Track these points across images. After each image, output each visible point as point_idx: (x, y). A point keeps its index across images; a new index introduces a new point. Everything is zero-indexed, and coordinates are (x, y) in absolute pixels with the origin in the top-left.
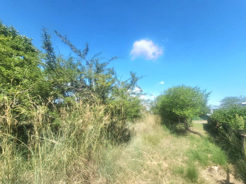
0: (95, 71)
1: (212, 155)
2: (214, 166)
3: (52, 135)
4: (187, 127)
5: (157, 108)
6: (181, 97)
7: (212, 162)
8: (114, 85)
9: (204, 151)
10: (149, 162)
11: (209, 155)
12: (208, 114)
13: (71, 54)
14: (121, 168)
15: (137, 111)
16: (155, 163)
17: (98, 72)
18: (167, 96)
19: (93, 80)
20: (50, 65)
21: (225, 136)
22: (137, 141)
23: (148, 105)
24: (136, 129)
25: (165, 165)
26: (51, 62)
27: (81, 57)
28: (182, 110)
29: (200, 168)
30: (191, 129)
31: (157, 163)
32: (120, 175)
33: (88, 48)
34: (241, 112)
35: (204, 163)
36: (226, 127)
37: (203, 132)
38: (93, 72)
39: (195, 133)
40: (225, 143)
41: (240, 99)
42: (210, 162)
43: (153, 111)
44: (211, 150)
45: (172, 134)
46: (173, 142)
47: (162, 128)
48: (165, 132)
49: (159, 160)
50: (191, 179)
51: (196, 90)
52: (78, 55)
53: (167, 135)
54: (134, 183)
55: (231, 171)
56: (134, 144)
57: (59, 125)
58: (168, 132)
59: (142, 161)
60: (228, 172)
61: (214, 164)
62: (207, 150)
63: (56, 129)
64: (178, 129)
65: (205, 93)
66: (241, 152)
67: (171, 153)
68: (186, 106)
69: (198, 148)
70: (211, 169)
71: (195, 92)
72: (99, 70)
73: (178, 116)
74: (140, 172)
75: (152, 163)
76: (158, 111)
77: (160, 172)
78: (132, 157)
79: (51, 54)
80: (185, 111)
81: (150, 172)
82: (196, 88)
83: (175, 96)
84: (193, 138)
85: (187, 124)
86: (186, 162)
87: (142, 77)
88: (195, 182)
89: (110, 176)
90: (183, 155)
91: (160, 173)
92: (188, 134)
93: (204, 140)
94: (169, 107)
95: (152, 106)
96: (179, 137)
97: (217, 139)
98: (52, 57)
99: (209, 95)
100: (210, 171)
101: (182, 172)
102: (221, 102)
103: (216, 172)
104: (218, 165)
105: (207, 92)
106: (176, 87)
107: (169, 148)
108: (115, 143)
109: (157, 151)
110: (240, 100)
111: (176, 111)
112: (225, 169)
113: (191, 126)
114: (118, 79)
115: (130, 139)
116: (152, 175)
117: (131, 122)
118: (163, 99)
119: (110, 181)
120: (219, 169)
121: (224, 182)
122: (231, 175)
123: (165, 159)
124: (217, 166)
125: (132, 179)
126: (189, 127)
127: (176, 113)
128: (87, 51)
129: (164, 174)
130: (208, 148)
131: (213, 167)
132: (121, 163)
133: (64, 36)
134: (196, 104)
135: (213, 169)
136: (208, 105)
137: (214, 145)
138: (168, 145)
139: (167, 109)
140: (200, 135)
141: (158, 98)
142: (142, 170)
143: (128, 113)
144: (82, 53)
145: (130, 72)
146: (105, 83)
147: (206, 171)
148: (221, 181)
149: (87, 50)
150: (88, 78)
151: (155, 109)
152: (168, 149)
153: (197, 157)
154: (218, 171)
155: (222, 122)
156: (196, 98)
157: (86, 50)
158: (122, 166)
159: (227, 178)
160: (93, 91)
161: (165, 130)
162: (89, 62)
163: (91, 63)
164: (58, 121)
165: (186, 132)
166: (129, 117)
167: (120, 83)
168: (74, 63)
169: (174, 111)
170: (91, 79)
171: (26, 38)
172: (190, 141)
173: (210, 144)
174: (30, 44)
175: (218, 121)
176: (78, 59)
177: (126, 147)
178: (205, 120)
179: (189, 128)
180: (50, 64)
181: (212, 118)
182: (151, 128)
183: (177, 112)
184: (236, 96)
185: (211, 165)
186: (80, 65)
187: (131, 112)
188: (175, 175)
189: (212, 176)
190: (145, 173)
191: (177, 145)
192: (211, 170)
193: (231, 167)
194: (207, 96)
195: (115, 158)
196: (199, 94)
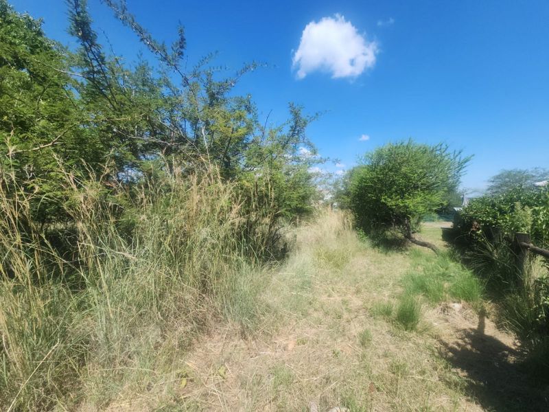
0: (205, 102)
1: (451, 284)
2: (454, 302)
3: (123, 245)
4: (409, 234)
5: (348, 194)
6: (404, 169)
7: (452, 297)
8: (251, 138)
9: (437, 278)
10: (324, 298)
11: (446, 285)
12: (456, 209)
13: (141, 55)
14: (268, 306)
15: (304, 198)
16: (337, 298)
17: (211, 105)
18: (372, 168)
19: (201, 125)
20: (93, 82)
21: (485, 248)
22: (301, 261)
23: (329, 187)
24: (299, 237)
25: (356, 302)
26: (94, 72)
27: (169, 63)
28: (402, 198)
29: (423, 307)
30: (416, 237)
31: (341, 298)
32: (267, 318)
33: (183, 39)
34: (531, 198)
35: (434, 297)
36: (491, 231)
37: (440, 244)
38: (201, 105)
39: (424, 245)
40: (483, 262)
41: (534, 174)
42: (447, 295)
43: (339, 201)
44: (452, 274)
45: (376, 249)
46: (375, 262)
47: (354, 236)
48: (360, 244)
49: (345, 294)
50: (404, 324)
51: (438, 152)
52: (160, 57)
53: (366, 249)
54: (294, 330)
55: (489, 314)
56: (295, 265)
57: (133, 224)
58: (367, 243)
59: (311, 295)
60: (482, 314)
61: (455, 300)
62: (444, 275)
63: (128, 232)
64: (389, 238)
65: (457, 160)
66: (516, 277)
67: (371, 282)
68: (411, 188)
69: (426, 272)
70: (447, 307)
71: (435, 156)
72: (214, 99)
73: (392, 210)
74: (305, 314)
75: (331, 298)
76: (349, 200)
77: (345, 313)
78: (292, 288)
79: (93, 49)
80: (408, 199)
81: (326, 314)
82: (438, 148)
83: (391, 165)
84: (418, 255)
85: (408, 227)
86: (399, 297)
87: (317, 114)
88: (412, 328)
89: (246, 318)
90: (394, 285)
91: (346, 315)
92: (408, 248)
93: (440, 258)
94: (375, 191)
95: (335, 191)
96: (390, 253)
97: (468, 257)
98: (97, 60)
99: (466, 164)
100: (444, 311)
101: (387, 312)
102: (491, 181)
103: (457, 313)
104: (462, 301)
105: (464, 156)
106: (395, 145)
107: (367, 273)
108: (256, 260)
109: (342, 278)
110: (533, 176)
111: (389, 200)
112: (475, 308)
113: (418, 231)
114: (259, 123)
115: (288, 256)
116: (329, 319)
117: (290, 224)
118: (363, 173)
119: (248, 327)
120: (463, 307)
121: (473, 334)
122: (487, 321)
123: (358, 292)
124: (459, 302)
125: (290, 324)
126: (413, 233)
127: (389, 204)
128: (182, 47)
129: (353, 316)
130: (447, 272)
131: (451, 305)
132: (268, 297)
133: (119, 5)
134: (434, 184)
135: (450, 308)
136: (460, 188)
137: (459, 265)
138: (365, 267)
139: (369, 195)
140: (432, 249)
141: (351, 174)
142: (311, 311)
143: (284, 201)
144: (170, 53)
145: (288, 105)
146: (230, 130)
147: (435, 311)
148: (465, 330)
149: (182, 43)
150: (190, 118)
151: (342, 196)
152: (365, 275)
153: (422, 287)
154: (460, 312)
155: (483, 221)
156: (436, 170)
157: (180, 43)
158: (270, 301)
159: (479, 326)
160: (203, 151)
161: (361, 239)
162: (188, 77)
163: (195, 79)
164: (130, 214)
165: (404, 243)
166: (285, 209)
167: (266, 134)
168: (152, 80)
169: (385, 199)
170: (197, 120)
171: (29, 20)
172: (411, 261)
173: (452, 264)
174: (39, 33)
175: (475, 219)
176: (160, 69)
177: (278, 271)
178: (448, 221)
179: (413, 236)
180: (94, 78)
181: (464, 215)
182: (333, 237)
183: (391, 203)
184: (525, 169)
185: (447, 300)
186: (168, 85)
187: (289, 199)
188: (374, 318)
189: (447, 321)
190: (315, 315)
191: (384, 268)
192: (445, 309)
193: (489, 306)
194: (461, 165)
195: (257, 289)
196: (444, 162)
